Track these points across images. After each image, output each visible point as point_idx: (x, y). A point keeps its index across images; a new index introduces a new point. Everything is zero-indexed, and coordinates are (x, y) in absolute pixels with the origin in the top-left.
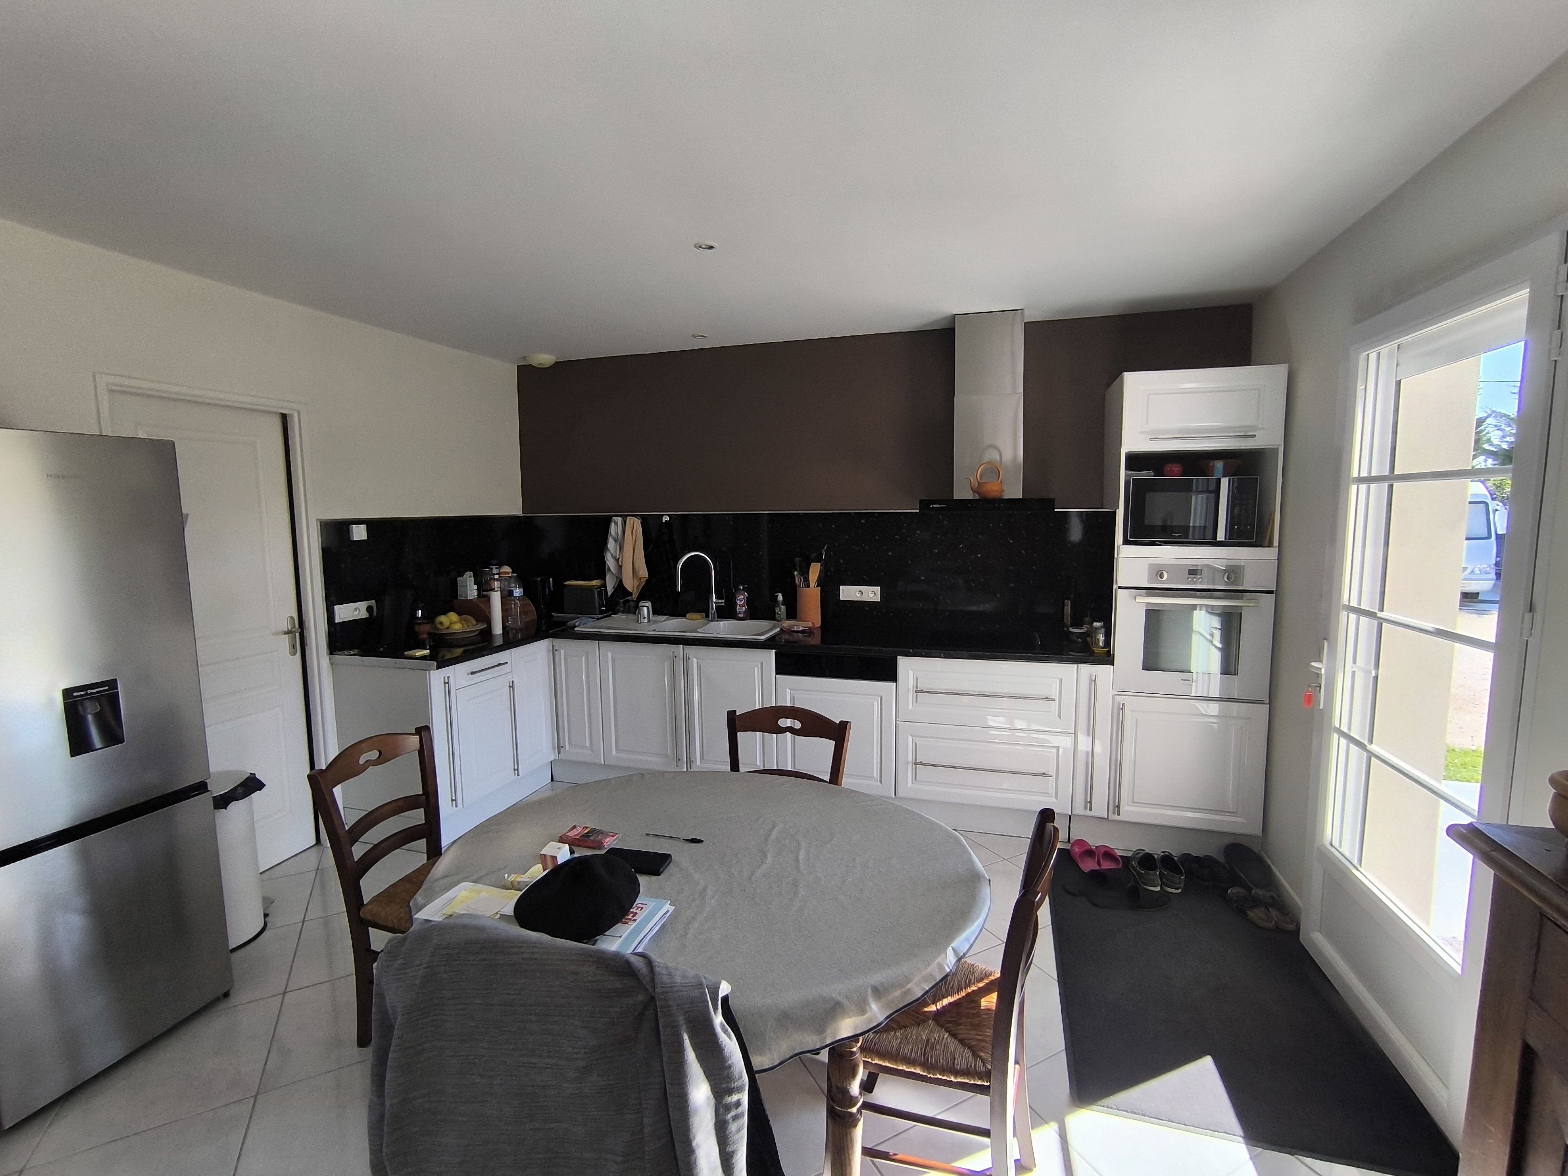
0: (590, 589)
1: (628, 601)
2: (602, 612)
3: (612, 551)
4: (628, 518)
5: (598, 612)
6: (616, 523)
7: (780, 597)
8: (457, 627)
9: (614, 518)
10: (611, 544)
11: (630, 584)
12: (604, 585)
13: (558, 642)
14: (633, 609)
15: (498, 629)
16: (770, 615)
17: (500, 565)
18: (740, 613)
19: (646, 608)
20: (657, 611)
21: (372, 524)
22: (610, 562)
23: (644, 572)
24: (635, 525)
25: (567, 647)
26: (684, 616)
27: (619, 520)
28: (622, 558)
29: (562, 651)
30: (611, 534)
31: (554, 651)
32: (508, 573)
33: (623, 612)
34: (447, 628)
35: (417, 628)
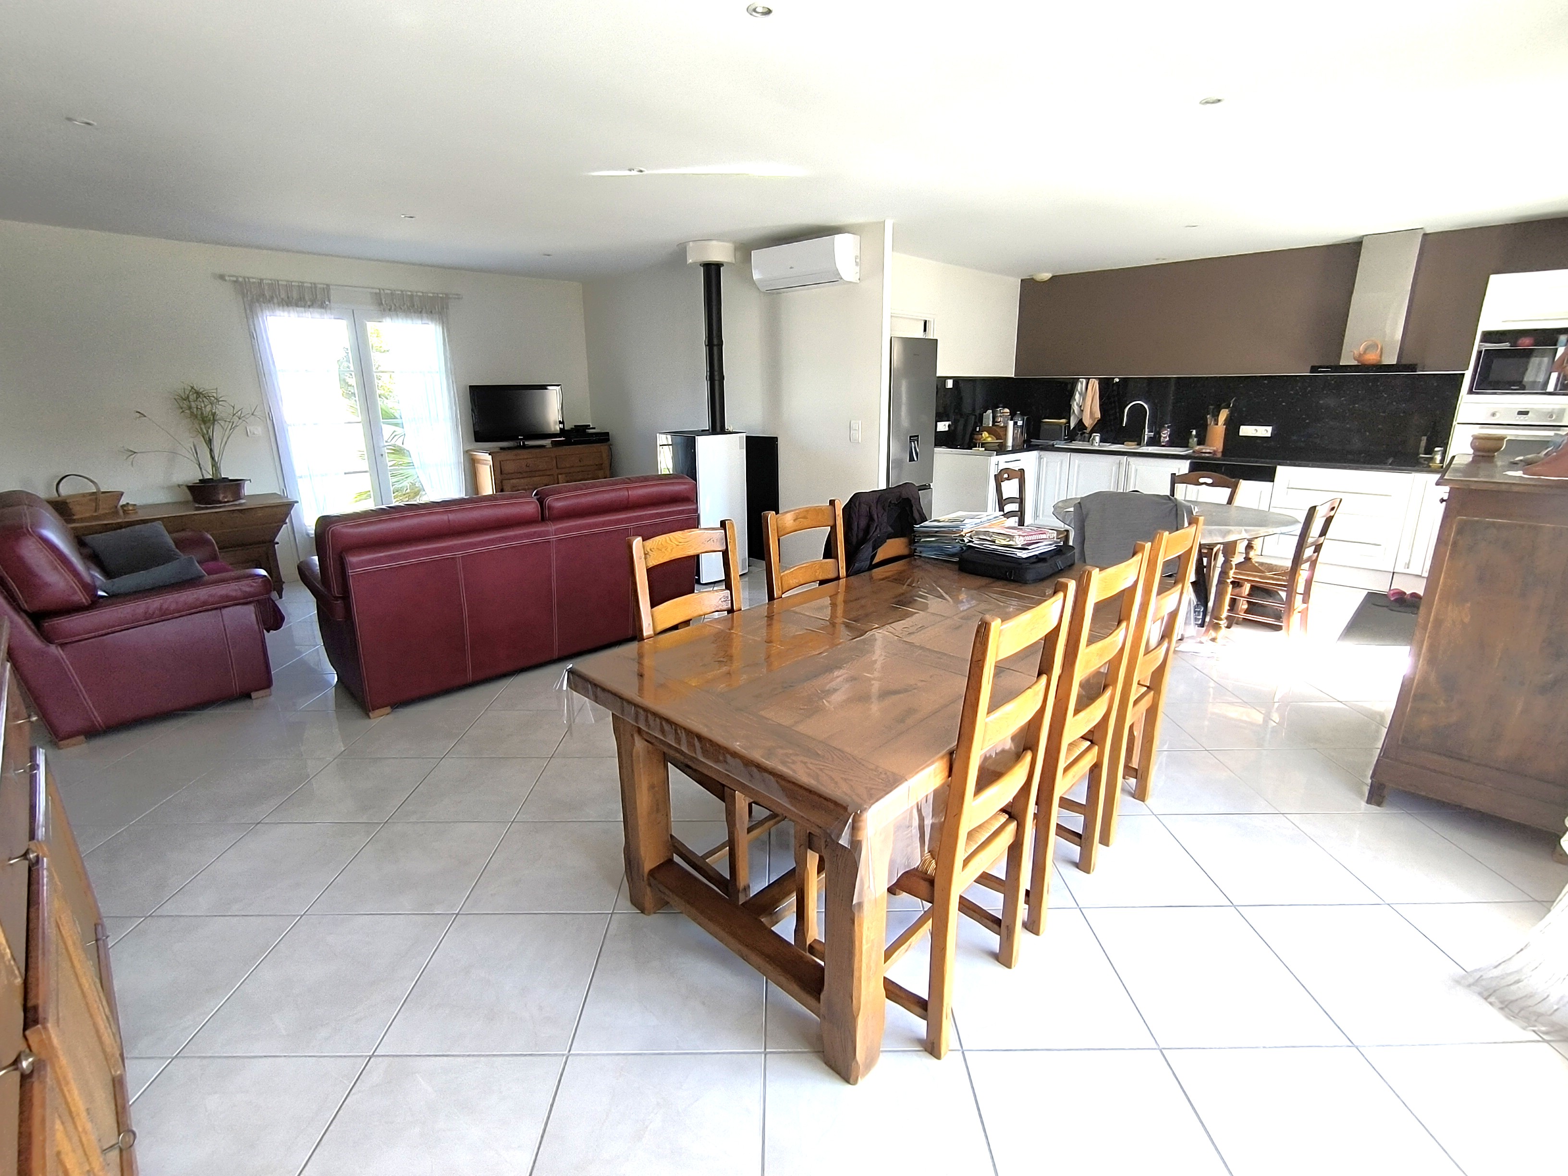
0: (1060, 425)
1: (1085, 432)
2: (1065, 440)
3: (1077, 401)
4: (1091, 380)
5: (1063, 439)
6: (1082, 383)
7: (1194, 432)
8: (989, 440)
9: (1080, 380)
10: (1077, 396)
11: (1088, 422)
12: (1069, 422)
13: (1043, 453)
14: (1088, 439)
15: (1010, 443)
16: (1186, 445)
17: (1004, 407)
18: (1163, 442)
19: (1097, 437)
20: (1102, 440)
21: (957, 380)
22: (1075, 408)
23: (1098, 415)
24: (1094, 384)
25: (1048, 456)
26: (1123, 444)
27: (1084, 381)
28: (1085, 403)
29: (1045, 459)
30: (1077, 390)
31: (1040, 458)
32: (1007, 413)
33: (1080, 441)
34: (984, 440)
35: (976, 436)
